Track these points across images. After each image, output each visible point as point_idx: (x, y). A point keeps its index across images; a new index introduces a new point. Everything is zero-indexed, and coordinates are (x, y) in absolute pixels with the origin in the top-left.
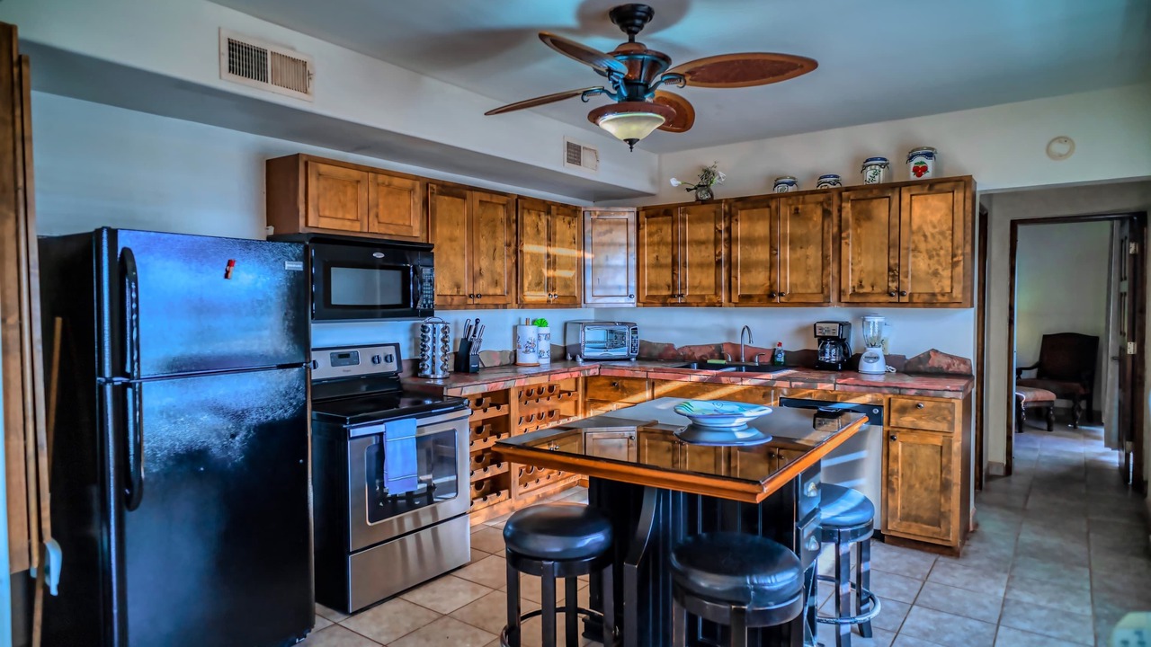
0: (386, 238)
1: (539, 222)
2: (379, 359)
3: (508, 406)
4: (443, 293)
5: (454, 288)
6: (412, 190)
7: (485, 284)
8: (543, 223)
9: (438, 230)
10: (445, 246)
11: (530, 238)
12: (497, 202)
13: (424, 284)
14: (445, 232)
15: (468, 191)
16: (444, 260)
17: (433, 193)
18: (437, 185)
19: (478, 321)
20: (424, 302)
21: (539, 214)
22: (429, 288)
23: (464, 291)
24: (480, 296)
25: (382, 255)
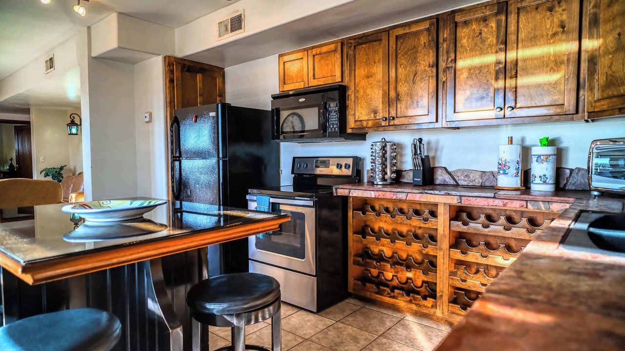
0: (321, 87)
1: (483, 29)
2: (341, 166)
3: (437, 222)
4: (361, 119)
5: (370, 114)
6: (335, 51)
7: (403, 107)
8: (492, 27)
9: (356, 72)
10: (363, 83)
11: (466, 50)
12: (418, 29)
13: (331, 115)
14: (363, 72)
15: (384, 33)
16: (362, 94)
17: (351, 46)
18: (355, 39)
19: (420, 140)
20: (331, 127)
21: (485, 19)
22: (335, 117)
23: (380, 115)
24: (394, 118)
25: (304, 99)
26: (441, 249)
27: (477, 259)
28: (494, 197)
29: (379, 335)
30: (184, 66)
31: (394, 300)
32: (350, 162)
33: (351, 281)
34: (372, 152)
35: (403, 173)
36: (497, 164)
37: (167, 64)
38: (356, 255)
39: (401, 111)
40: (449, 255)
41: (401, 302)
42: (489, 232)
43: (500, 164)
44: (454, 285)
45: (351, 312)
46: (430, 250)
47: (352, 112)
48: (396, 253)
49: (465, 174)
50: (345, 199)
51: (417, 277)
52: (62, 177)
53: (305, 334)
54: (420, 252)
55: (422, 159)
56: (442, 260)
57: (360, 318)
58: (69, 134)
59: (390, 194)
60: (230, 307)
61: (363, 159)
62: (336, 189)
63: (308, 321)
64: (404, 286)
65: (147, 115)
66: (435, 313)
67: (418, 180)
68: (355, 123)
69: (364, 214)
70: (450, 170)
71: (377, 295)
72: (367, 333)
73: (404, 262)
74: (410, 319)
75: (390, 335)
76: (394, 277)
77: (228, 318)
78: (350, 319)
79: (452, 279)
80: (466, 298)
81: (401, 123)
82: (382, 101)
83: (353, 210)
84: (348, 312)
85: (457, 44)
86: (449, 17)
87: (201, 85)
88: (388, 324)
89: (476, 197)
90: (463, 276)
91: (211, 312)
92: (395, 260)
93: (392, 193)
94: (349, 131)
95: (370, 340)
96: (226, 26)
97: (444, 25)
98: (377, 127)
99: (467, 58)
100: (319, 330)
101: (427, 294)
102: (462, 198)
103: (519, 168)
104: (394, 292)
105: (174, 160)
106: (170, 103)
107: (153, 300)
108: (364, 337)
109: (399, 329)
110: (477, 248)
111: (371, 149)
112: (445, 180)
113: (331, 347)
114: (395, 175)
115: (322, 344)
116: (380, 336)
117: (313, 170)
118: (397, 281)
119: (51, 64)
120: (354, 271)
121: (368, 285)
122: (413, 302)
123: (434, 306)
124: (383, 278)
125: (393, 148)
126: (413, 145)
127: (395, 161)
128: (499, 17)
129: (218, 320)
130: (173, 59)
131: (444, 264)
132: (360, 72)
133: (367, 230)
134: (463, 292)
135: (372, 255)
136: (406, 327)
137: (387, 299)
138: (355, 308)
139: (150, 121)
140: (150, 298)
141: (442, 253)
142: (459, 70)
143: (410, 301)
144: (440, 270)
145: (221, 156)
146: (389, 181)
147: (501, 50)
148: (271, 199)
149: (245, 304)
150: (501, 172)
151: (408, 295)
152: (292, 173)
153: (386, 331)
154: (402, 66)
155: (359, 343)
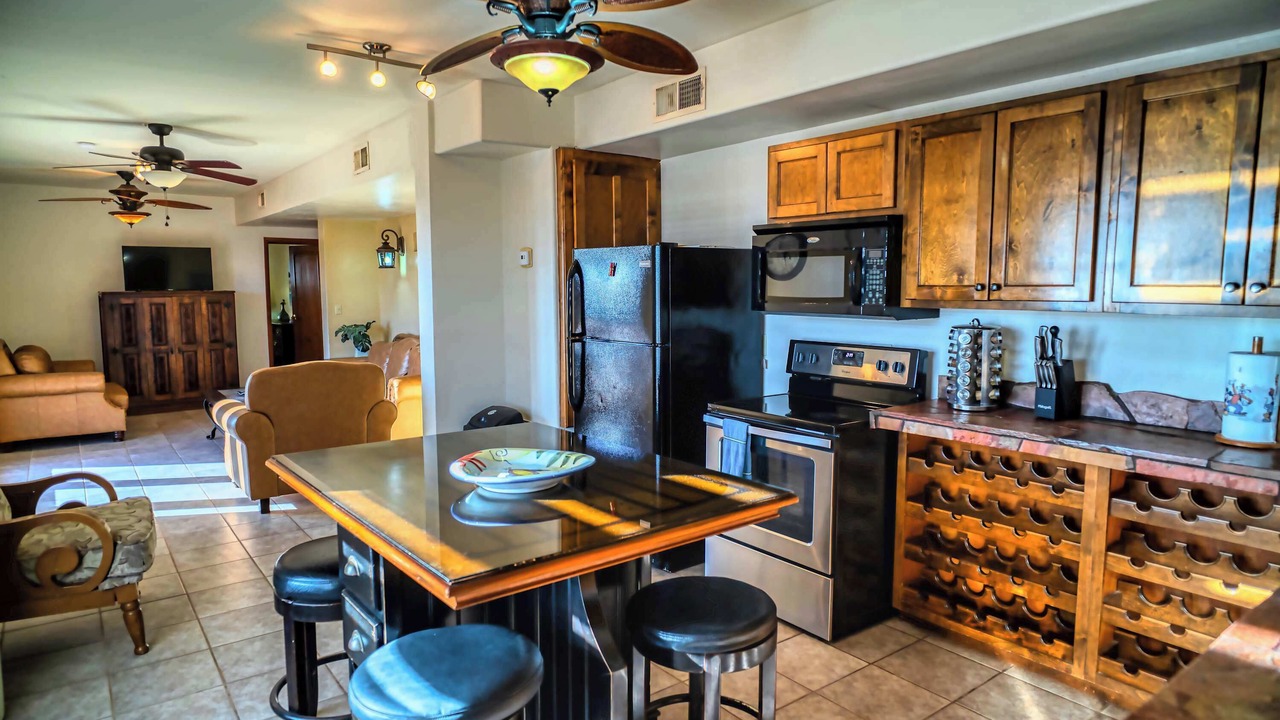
0: (852, 216)
1: (1205, 118)
2: (886, 366)
3: (1082, 496)
4: (931, 283)
5: (952, 274)
6: (882, 146)
7: (1020, 266)
8: (1226, 115)
9: (925, 191)
10: (938, 213)
11: (1164, 161)
12: (1060, 112)
13: (871, 272)
14: (938, 189)
15: (986, 116)
16: (934, 234)
17: (916, 139)
18: (924, 126)
19: (1055, 331)
20: (870, 295)
21: (1210, 99)
22: (878, 277)
23: (971, 279)
24: (999, 287)
25: (817, 239)
26: (1088, 551)
27: (1165, 578)
28: (1208, 467)
29: (952, 700)
30: (590, 164)
31: (985, 635)
32: (905, 359)
33: (899, 588)
34: (952, 345)
35: (1016, 388)
36: (1224, 391)
37: (561, 164)
38: (911, 540)
39: (1015, 273)
40: (1105, 563)
41: (1000, 641)
42: (1196, 528)
43: (1230, 394)
44: (1113, 623)
45: (898, 647)
46: (1065, 550)
47: (912, 269)
48: (994, 543)
49: (1152, 401)
50: (893, 436)
51: (1035, 595)
52: (370, 342)
53: (810, 682)
54: (1044, 550)
55: (1057, 369)
56: (1089, 572)
57: (914, 662)
58: (380, 267)
59: (985, 438)
60: (698, 641)
61: (933, 353)
62: (876, 417)
63: (818, 656)
64: (1006, 608)
65: (525, 254)
66: (1068, 671)
67: (1046, 408)
68: (918, 290)
69: (930, 464)
70: (1116, 389)
71: (950, 622)
72: (927, 694)
73: (1010, 563)
74: (1016, 675)
75: (974, 702)
76: (988, 590)
77: (695, 659)
78: (896, 661)
79: (1110, 611)
80: (1140, 649)
81: (1014, 297)
82: (977, 252)
83: (909, 455)
84: (891, 647)
85: (1146, 147)
86: (1129, 89)
87: (620, 196)
88: (971, 680)
89: (1168, 462)
90: (1135, 606)
91: (668, 646)
92: (990, 556)
93: (990, 436)
94: (906, 304)
95: (934, 708)
96: (671, 97)
97: (1117, 105)
98: (963, 300)
99: (1166, 176)
100: (835, 677)
101: (1055, 629)
102: (1138, 461)
103: (1273, 403)
104: (984, 619)
105: (573, 341)
106: (566, 235)
107: (582, 620)
108: (924, 701)
109: (992, 694)
110: (1168, 554)
111: (950, 338)
112: (1105, 410)
113: (858, 714)
114: (998, 394)
115: (842, 705)
116: (954, 702)
117: (829, 368)
118: (993, 598)
119: (363, 157)
120: (904, 569)
121: (933, 599)
122: (1024, 642)
123: (1068, 658)
124: (964, 588)
125: (994, 339)
126: (1039, 340)
127: (999, 366)
128: (1243, 96)
129: (677, 660)
130: (570, 153)
131: (1093, 579)
132: (933, 190)
133: (934, 494)
134: (1134, 637)
135: (942, 542)
136: (1007, 690)
137: (970, 632)
138: (905, 640)
139: (530, 264)
140: (577, 615)
141: (1089, 559)
142: (1148, 200)
143: (1019, 642)
144: (1084, 591)
145: (658, 341)
146: (984, 405)
147: (1243, 164)
148: (750, 427)
149: (721, 640)
150: (1232, 409)
151: (1015, 629)
152: (789, 370)
153: (966, 695)
154: (1022, 185)
155: (911, 710)
